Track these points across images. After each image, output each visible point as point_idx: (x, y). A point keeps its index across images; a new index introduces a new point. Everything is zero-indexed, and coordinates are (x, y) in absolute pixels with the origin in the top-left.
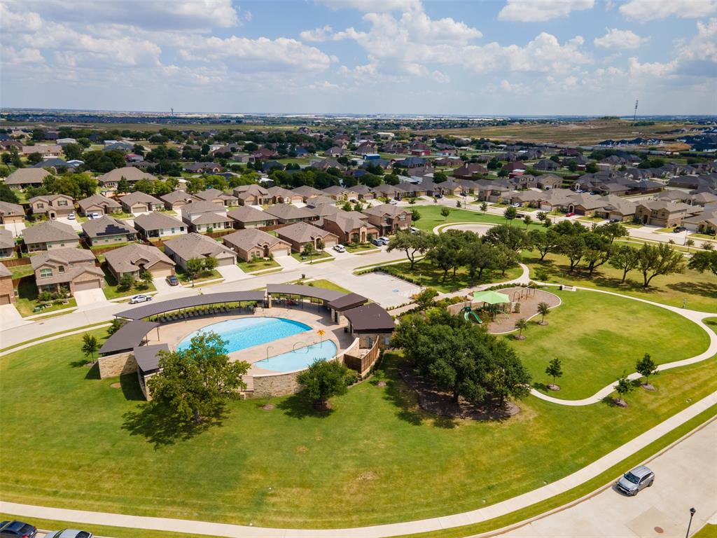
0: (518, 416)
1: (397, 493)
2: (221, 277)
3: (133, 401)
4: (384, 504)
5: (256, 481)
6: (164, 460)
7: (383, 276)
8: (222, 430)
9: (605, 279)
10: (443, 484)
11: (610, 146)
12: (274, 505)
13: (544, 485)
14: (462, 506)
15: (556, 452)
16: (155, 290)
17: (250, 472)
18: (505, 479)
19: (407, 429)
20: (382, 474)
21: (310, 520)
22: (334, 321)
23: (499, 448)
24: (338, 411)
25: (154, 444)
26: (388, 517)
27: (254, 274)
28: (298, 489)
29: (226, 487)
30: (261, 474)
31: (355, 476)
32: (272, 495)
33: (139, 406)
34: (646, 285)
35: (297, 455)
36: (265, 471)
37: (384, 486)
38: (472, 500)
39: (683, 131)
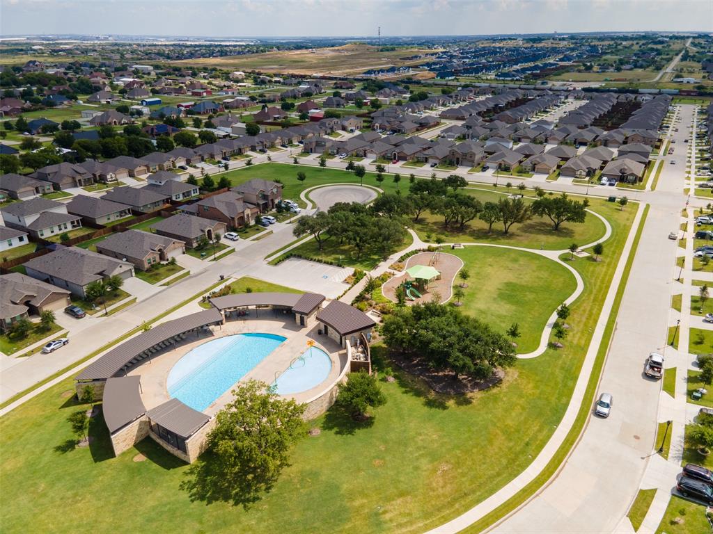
0: (507, 378)
1: (472, 473)
2: (129, 295)
3: (176, 469)
4: (469, 485)
5: (362, 506)
6: (265, 518)
7: (299, 262)
8: (294, 468)
9: (474, 230)
10: (496, 454)
11: (373, 75)
12: (391, 520)
13: (556, 429)
14: (519, 466)
15: (547, 399)
16: (61, 329)
17: (351, 499)
18: (531, 433)
19: (441, 415)
20: (452, 461)
21: (428, 521)
22: (299, 324)
23: (513, 410)
24: (377, 417)
25: (241, 506)
26: (479, 496)
27: (164, 285)
28: (401, 499)
29: (340, 520)
30: (362, 499)
31: (435, 470)
32: (385, 512)
33: (186, 474)
34: (506, 232)
35: (379, 470)
36: (363, 494)
37: (460, 471)
38: (522, 458)
39: (420, 57)
